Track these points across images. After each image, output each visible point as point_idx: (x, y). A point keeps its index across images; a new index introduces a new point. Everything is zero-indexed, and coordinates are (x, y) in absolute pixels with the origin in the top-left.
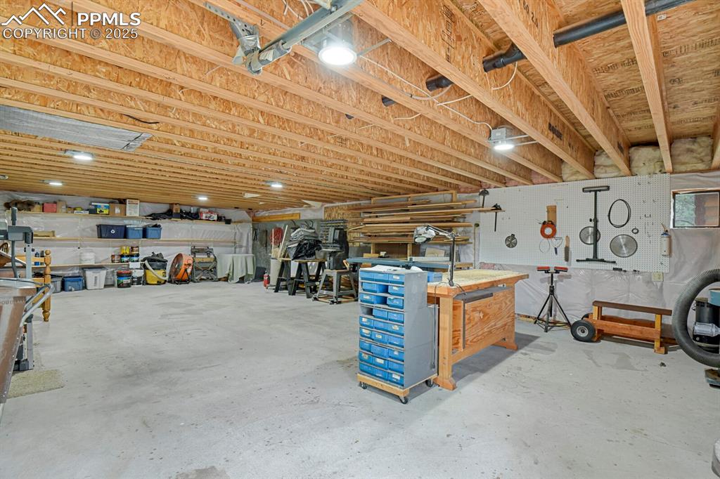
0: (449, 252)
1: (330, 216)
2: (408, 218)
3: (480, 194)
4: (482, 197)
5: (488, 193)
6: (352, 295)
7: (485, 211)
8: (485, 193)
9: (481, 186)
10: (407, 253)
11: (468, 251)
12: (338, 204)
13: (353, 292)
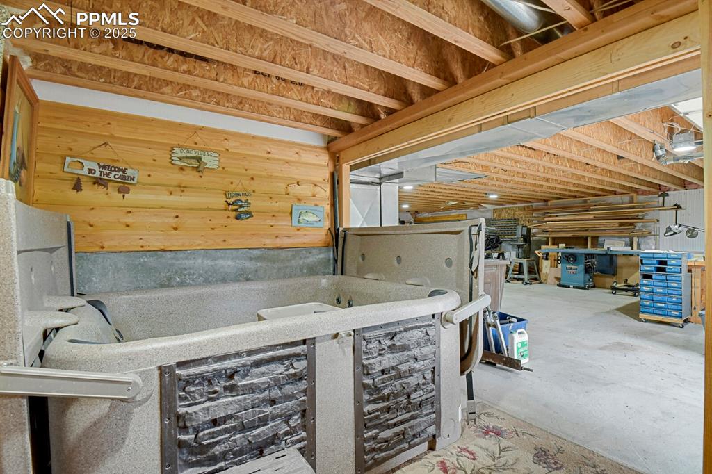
0: (629, 242)
1: (499, 215)
2: (592, 217)
3: (660, 196)
4: (661, 199)
5: (667, 195)
6: (536, 279)
7: (665, 210)
8: (664, 195)
9: (660, 189)
10: (587, 245)
11: (649, 241)
12: (507, 206)
13: (537, 276)
